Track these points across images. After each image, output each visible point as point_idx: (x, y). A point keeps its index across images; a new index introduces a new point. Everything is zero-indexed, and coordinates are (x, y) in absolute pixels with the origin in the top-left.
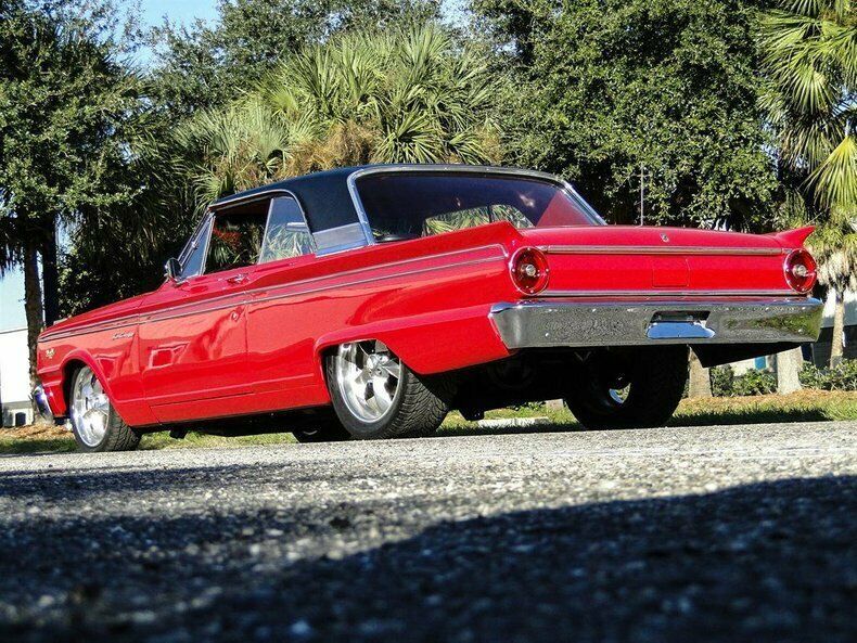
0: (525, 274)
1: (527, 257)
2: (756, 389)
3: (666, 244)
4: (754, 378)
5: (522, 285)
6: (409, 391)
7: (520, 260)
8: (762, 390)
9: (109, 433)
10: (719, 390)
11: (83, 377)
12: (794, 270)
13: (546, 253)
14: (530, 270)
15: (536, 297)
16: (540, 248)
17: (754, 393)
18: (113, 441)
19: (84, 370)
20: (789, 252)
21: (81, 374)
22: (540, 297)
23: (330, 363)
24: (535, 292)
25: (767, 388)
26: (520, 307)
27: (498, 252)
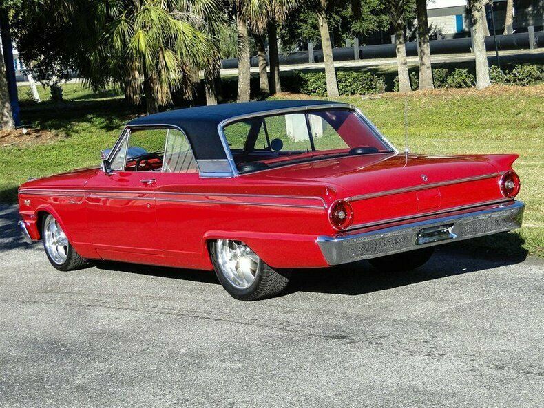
0: (338, 217)
1: (339, 206)
2: (462, 83)
3: (425, 183)
4: (461, 76)
5: (336, 225)
6: (265, 274)
7: (334, 209)
8: (466, 83)
9: (69, 258)
10: (438, 83)
11: (50, 220)
12: (506, 184)
13: (350, 201)
14: (341, 215)
15: (345, 231)
16: (347, 199)
17: (461, 86)
18: (72, 263)
19: (50, 216)
20: (502, 174)
21: (48, 219)
22: (347, 231)
23: (212, 246)
24: (345, 227)
25: (470, 83)
26: (336, 241)
27: (320, 204)
